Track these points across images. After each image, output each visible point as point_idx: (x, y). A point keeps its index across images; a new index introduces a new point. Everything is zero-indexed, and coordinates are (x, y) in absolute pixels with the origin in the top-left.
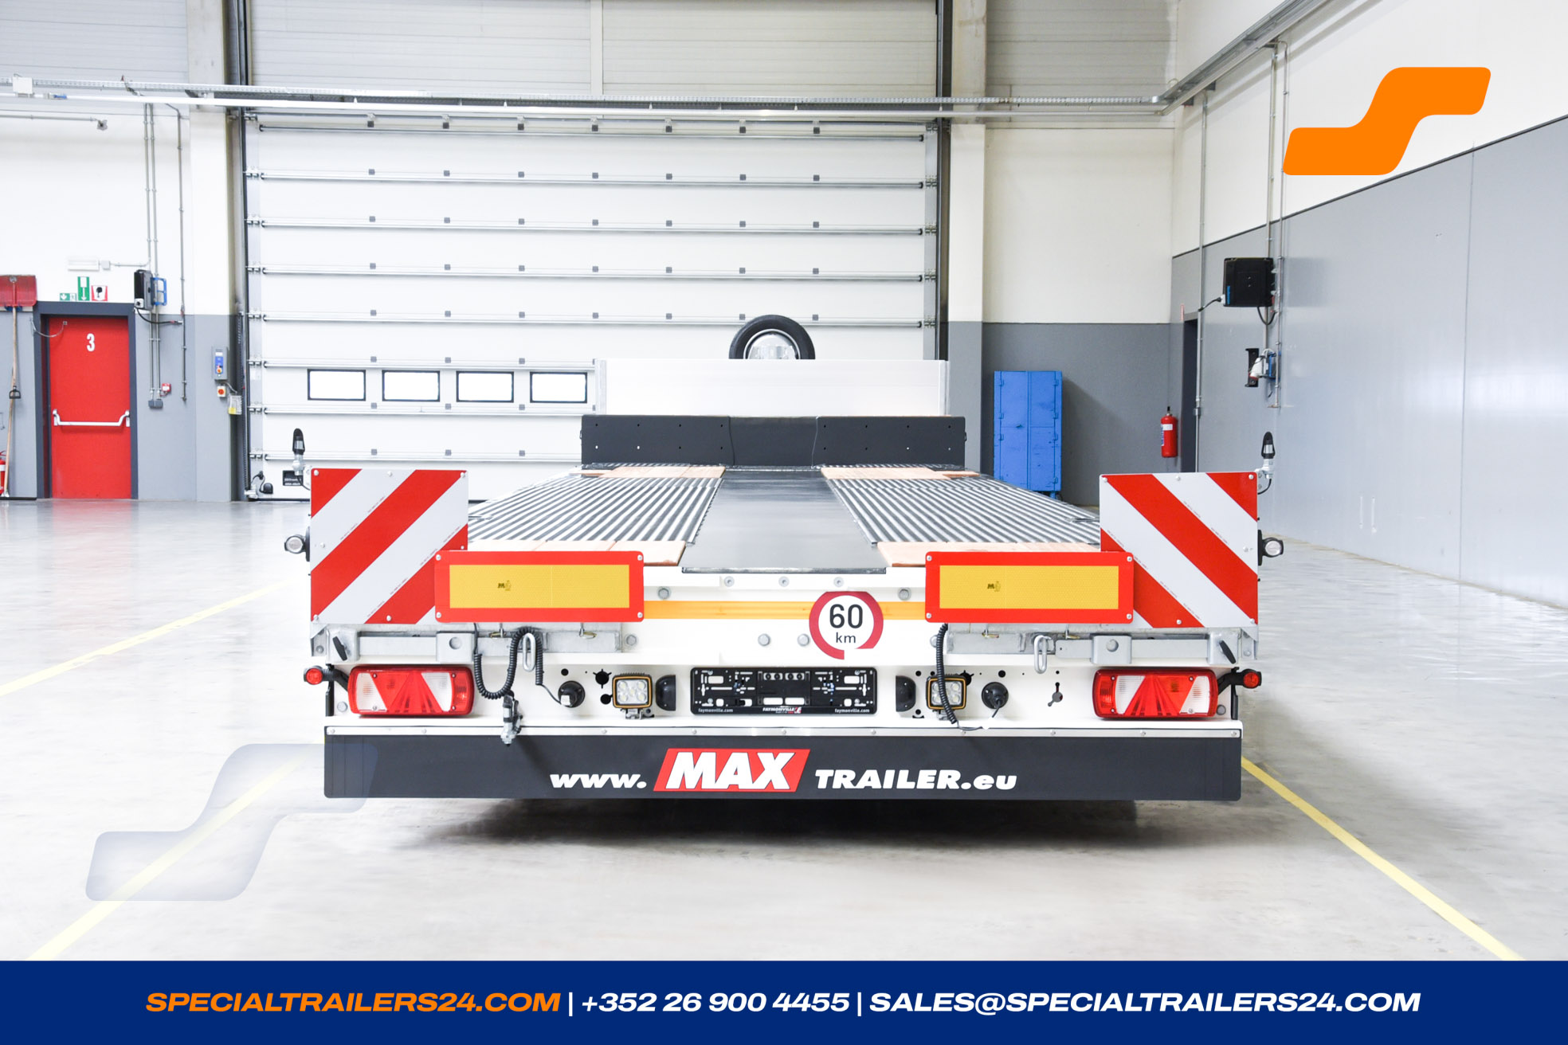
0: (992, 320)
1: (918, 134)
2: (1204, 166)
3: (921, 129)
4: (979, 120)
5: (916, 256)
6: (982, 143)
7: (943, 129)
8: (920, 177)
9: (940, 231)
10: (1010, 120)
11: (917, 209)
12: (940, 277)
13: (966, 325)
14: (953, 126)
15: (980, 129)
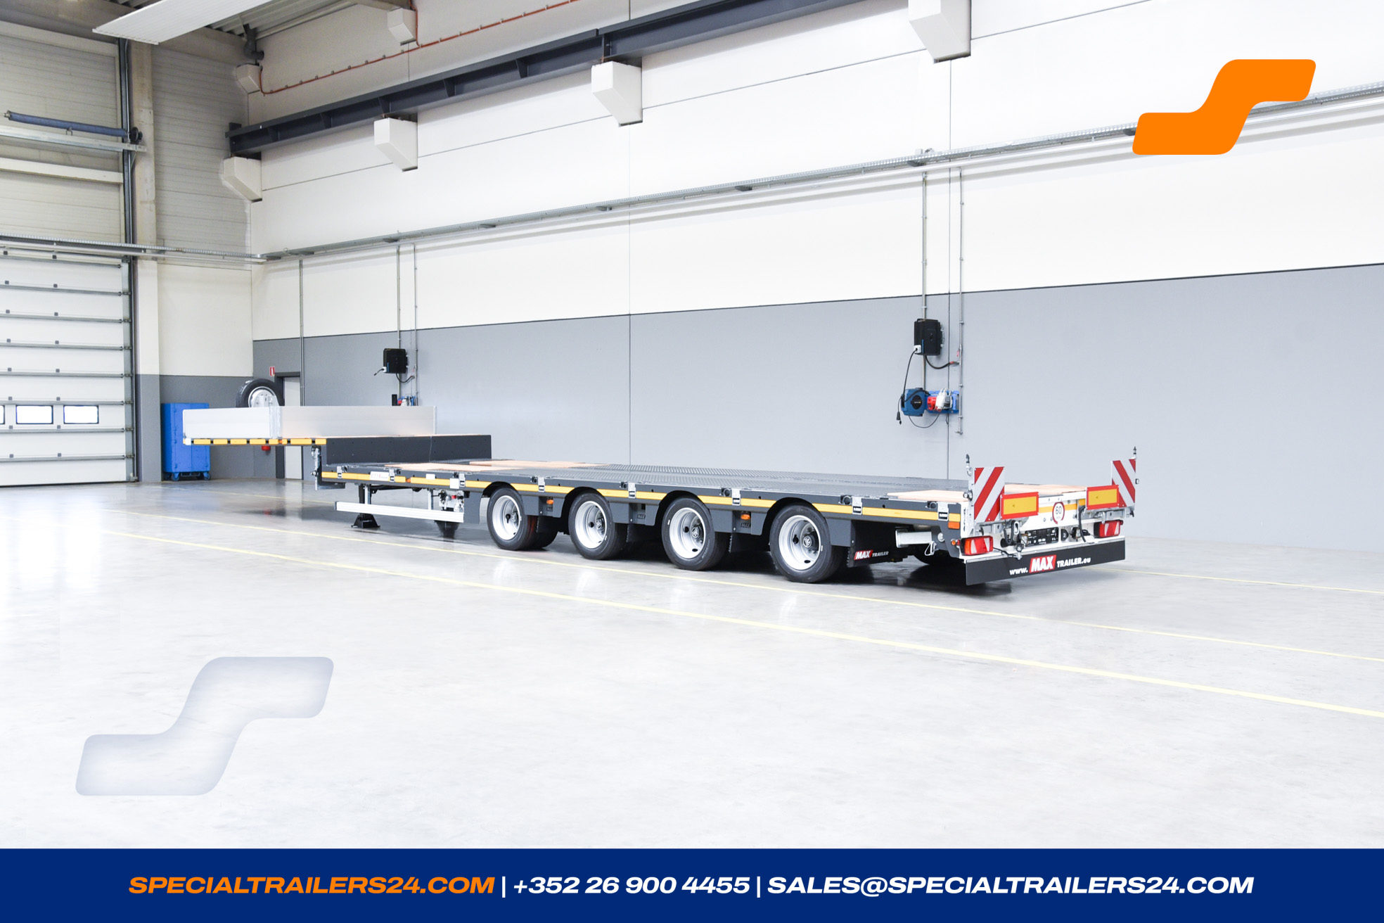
0: (165, 374)
1: (117, 264)
2: (301, 295)
3: (119, 261)
4: (155, 259)
5: (118, 335)
6: (156, 272)
7: (132, 262)
8: (120, 289)
9: (131, 320)
10: (164, 259)
11: (118, 308)
12: (131, 348)
13: (150, 377)
14: (139, 261)
15: (154, 263)
